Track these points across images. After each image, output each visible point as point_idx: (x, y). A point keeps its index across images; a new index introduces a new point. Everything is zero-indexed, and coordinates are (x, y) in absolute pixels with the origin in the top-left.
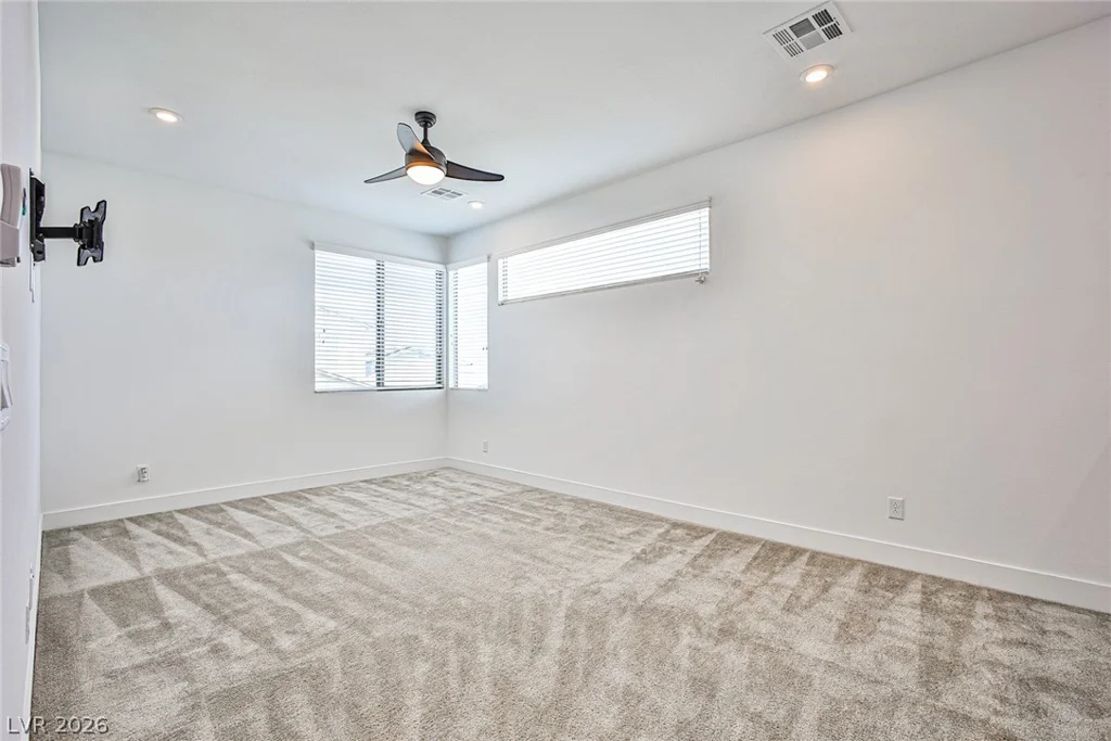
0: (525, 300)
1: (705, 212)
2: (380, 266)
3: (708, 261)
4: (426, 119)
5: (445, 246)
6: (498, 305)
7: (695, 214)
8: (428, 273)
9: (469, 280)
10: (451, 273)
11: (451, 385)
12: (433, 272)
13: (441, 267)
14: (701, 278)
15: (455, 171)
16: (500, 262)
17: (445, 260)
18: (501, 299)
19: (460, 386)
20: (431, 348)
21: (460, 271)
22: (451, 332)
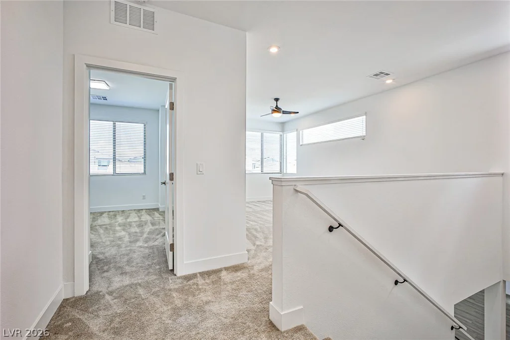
0: (308, 144)
1: (365, 117)
2: (262, 134)
3: (365, 132)
4: (277, 100)
5: (283, 125)
6: (300, 146)
7: (361, 118)
8: (277, 136)
9: (291, 138)
10: (285, 135)
11: (285, 172)
12: (279, 135)
13: (281, 133)
14: (363, 138)
15: (284, 112)
16: (301, 131)
17: (283, 131)
18: (301, 144)
19: (288, 172)
20: (278, 158)
21: (287, 134)
22: (285, 154)
